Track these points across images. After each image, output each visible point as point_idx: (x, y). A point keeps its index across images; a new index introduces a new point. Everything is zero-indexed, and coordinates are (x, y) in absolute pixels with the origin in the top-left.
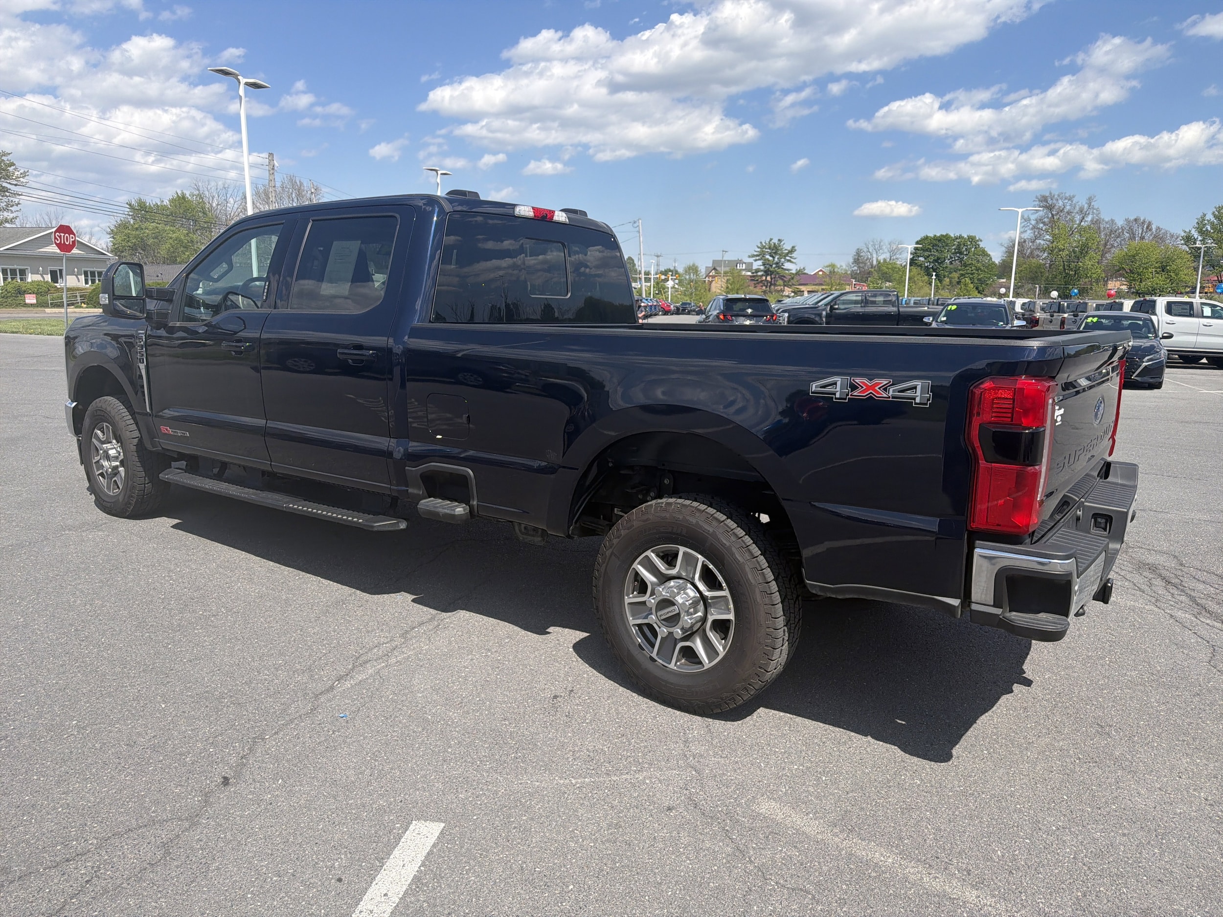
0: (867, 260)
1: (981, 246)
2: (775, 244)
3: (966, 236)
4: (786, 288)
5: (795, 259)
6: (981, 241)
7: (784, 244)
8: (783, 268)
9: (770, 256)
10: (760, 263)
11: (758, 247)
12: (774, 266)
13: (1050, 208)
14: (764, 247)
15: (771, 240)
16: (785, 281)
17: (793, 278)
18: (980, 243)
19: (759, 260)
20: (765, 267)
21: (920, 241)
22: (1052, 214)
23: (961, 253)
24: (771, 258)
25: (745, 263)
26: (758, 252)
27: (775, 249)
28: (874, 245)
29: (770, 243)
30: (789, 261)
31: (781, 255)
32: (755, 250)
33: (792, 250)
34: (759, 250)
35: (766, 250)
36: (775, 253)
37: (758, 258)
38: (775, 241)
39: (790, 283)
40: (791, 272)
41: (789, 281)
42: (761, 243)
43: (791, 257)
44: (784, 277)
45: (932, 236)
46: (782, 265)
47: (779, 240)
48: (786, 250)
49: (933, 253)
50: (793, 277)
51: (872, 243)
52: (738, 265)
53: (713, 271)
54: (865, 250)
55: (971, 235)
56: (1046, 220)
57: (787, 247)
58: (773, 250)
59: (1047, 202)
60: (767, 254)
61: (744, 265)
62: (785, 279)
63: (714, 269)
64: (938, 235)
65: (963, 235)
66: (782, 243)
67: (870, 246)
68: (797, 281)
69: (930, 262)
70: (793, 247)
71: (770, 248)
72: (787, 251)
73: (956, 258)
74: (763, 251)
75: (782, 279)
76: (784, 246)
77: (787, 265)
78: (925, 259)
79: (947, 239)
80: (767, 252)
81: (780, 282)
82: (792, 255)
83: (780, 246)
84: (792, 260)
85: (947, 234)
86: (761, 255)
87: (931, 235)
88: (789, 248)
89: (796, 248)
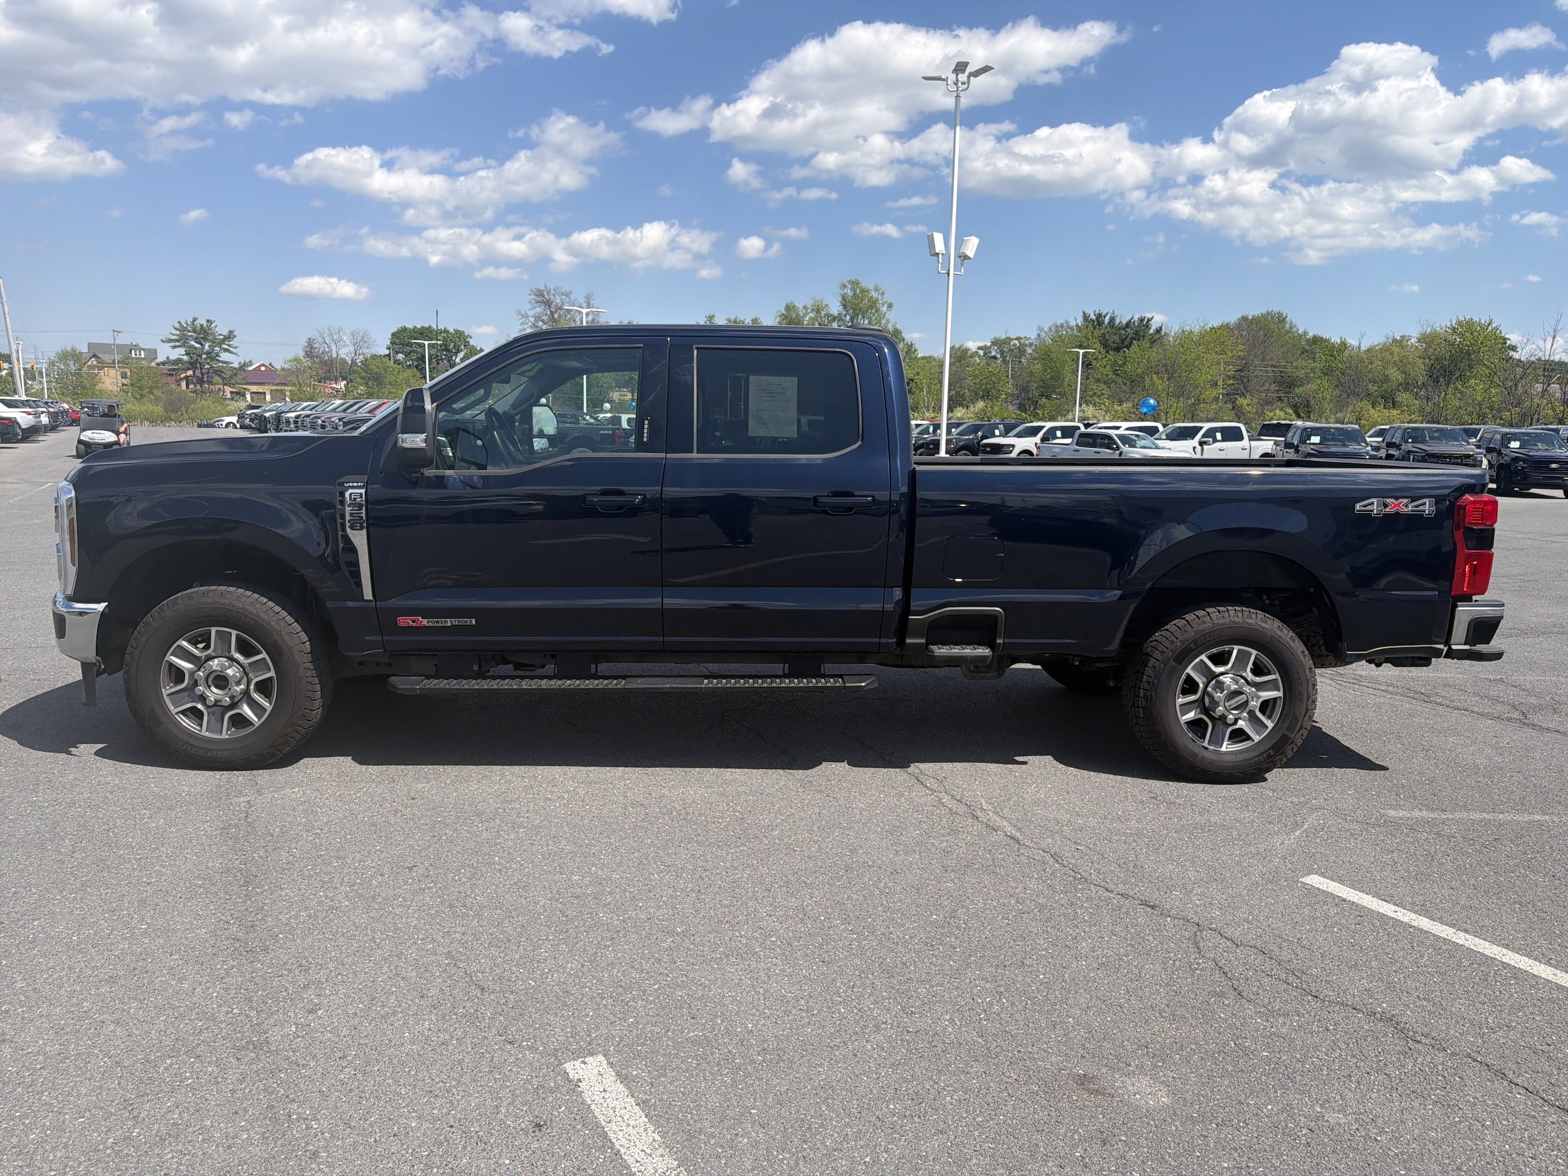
0: (323, 353)
1: (471, 343)
2: (202, 326)
3: (451, 330)
4: (225, 387)
5: (236, 348)
6: (471, 337)
7: (216, 326)
8: (218, 360)
9: (196, 342)
10: (182, 351)
11: (177, 329)
12: (204, 356)
13: (548, 303)
14: (185, 329)
15: (195, 319)
16: (223, 378)
17: (235, 375)
18: (469, 339)
19: (179, 346)
20: (191, 358)
21: (397, 333)
22: (551, 311)
23: (448, 350)
24: (198, 346)
25: (144, 350)
26: (177, 335)
27: (204, 333)
28: (331, 335)
29: (194, 324)
30: (226, 350)
31: (213, 343)
32: (171, 332)
33: (230, 336)
34: (178, 332)
35: (189, 334)
36: (205, 339)
37: (177, 344)
38: (202, 321)
39: (232, 381)
40: (232, 365)
41: (231, 377)
42: (179, 323)
43: (228, 345)
44: (222, 372)
45: (412, 327)
46: (217, 356)
47: (208, 321)
48: (221, 335)
49: (415, 349)
50: (235, 372)
51: (328, 332)
52: (133, 352)
53: (93, 359)
54: (320, 340)
55: (459, 329)
56: (545, 318)
57: (221, 330)
58: (199, 334)
59: (544, 297)
60: (191, 339)
61: (142, 352)
62: (223, 375)
63: (95, 356)
64: (419, 326)
65: (448, 329)
66: (213, 325)
67: (326, 335)
68: (243, 379)
69: (412, 360)
70: (231, 332)
71: (194, 331)
72: (222, 337)
73: (443, 357)
74: (184, 335)
75: (219, 375)
76: (217, 329)
77: (224, 356)
78: (406, 356)
79: (430, 332)
80: (191, 336)
81: (217, 379)
82: (231, 343)
83: (210, 329)
84: (231, 349)
85: (430, 327)
86: (181, 340)
87: (410, 326)
88: (225, 333)
89: (235, 333)
